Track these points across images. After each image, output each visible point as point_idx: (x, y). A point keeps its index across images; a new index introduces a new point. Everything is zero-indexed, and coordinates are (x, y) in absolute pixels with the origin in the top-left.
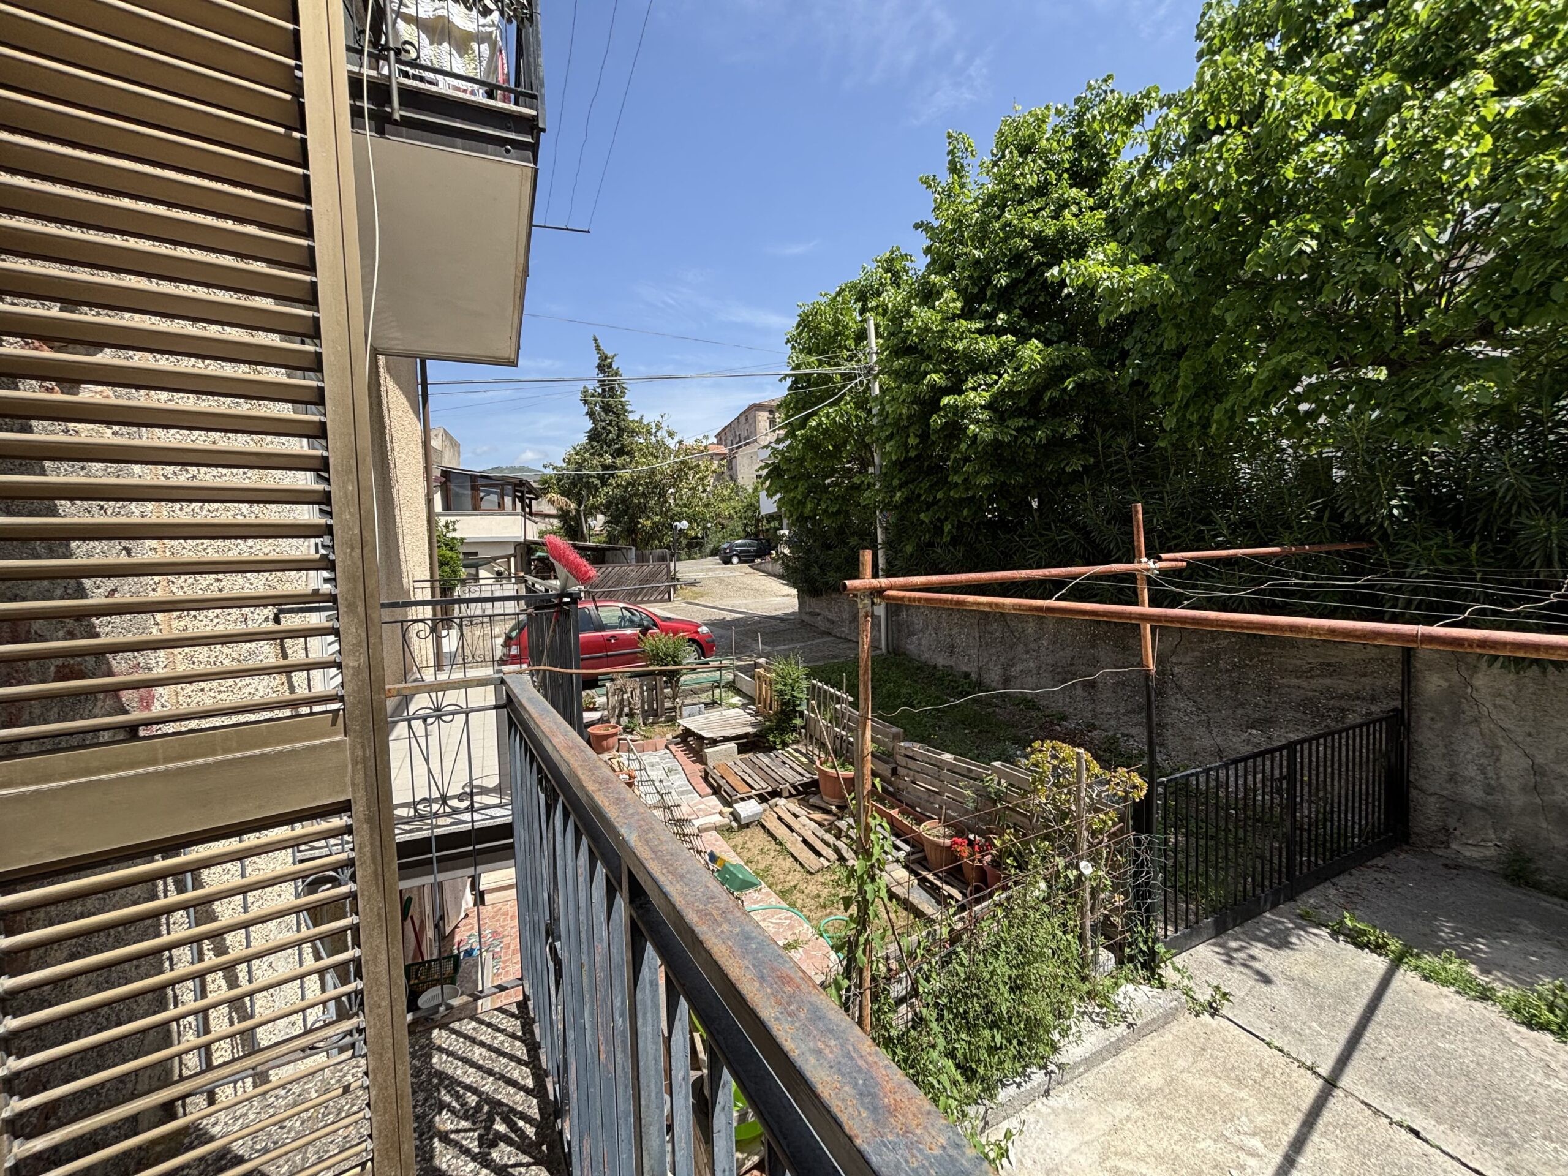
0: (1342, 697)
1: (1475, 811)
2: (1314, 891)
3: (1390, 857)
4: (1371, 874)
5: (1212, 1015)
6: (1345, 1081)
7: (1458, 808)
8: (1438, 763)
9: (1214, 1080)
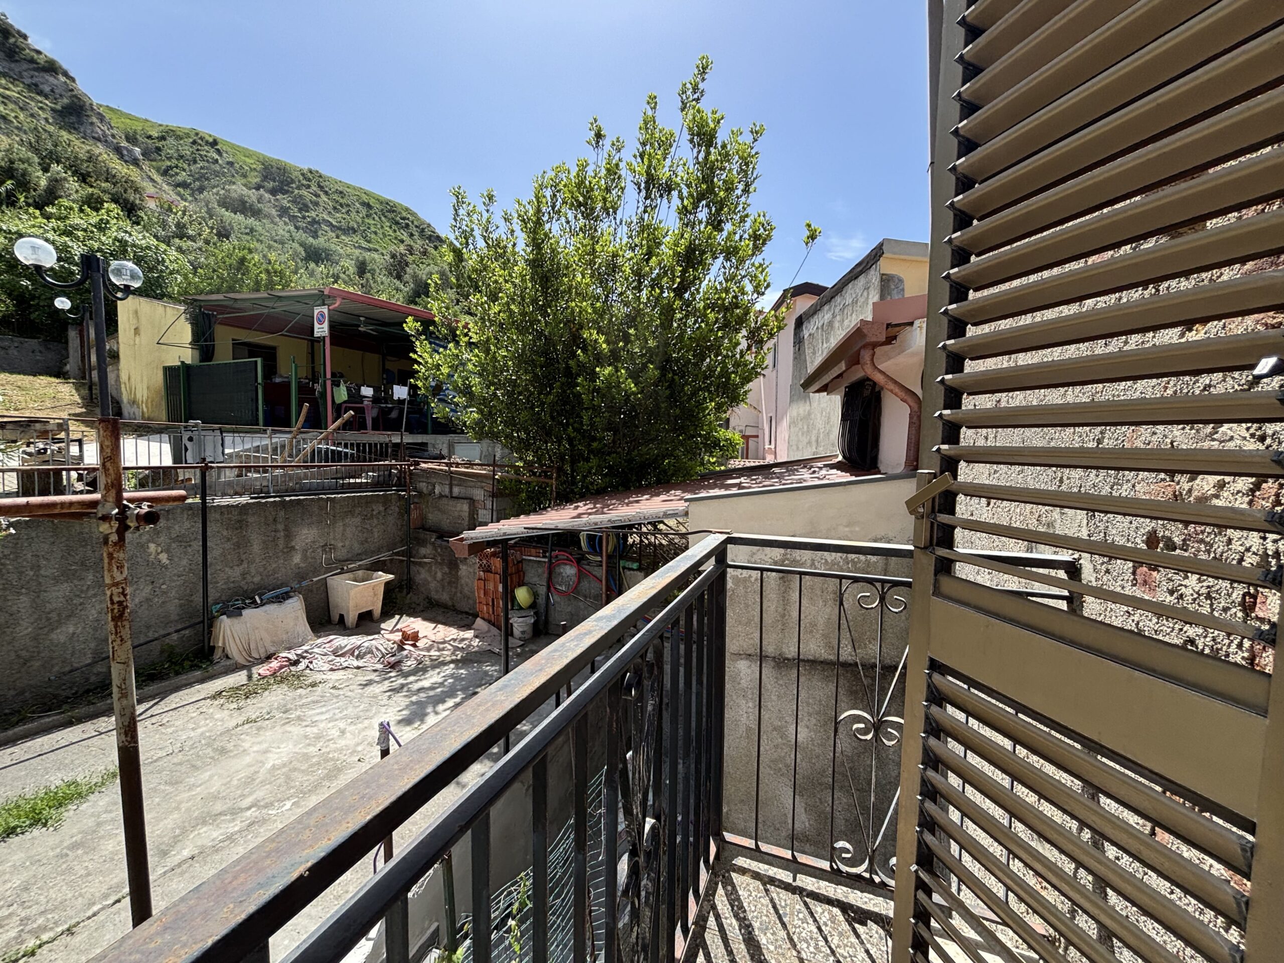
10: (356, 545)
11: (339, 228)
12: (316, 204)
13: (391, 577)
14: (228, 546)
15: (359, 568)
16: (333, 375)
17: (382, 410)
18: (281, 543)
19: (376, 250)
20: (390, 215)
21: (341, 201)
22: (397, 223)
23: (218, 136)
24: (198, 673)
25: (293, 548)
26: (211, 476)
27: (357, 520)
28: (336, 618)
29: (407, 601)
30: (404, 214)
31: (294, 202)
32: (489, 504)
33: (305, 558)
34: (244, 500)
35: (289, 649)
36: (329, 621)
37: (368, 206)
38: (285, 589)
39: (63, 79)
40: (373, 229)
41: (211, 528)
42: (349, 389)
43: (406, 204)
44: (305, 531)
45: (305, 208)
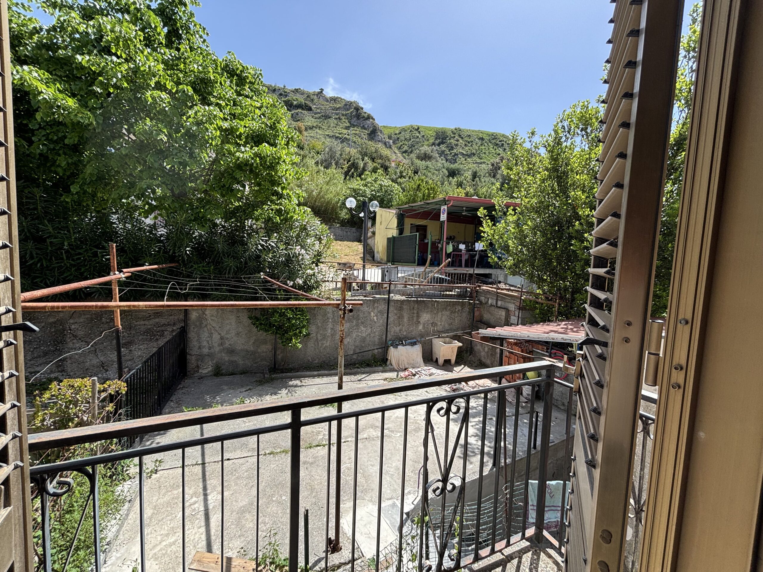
0: (163, 326)
1: (206, 357)
2: (166, 407)
3: (182, 382)
4: (180, 392)
5: (156, 473)
6: (207, 460)
7: (201, 357)
8: (195, 343)
9: (170, 493)
10: (446, 325)
11: (467, 155)
12: (457, 145)
13: (461, 344)
14: (396, 317)
15: (447, 337)
16: (447, 239)
17: (470, 255)
18: (415, 319)
19: (484, 163)
20: (493, 141)
21: (469, 140)
22: (497, 145)
23: (419, 125)
24: (381, 368)
25: (419, 322)
26: (392, 287)
27: (448, 313)
28: (435, 359)
29: (469, 359)
30: (501, 139)
31: (447, 147)
32: (517, 313)
33: (424, 327)
34: (403, 298)
35: (413, 368)
36: (432, 360)
37: (482, 139)
38: (415, 340)
39: (371, 120)
40: (484, 151)
41: (391, 309)
42: (453, 246)
43: (502, 133)
44: (425, 315)
45: (452, 148)
